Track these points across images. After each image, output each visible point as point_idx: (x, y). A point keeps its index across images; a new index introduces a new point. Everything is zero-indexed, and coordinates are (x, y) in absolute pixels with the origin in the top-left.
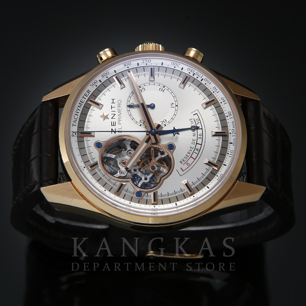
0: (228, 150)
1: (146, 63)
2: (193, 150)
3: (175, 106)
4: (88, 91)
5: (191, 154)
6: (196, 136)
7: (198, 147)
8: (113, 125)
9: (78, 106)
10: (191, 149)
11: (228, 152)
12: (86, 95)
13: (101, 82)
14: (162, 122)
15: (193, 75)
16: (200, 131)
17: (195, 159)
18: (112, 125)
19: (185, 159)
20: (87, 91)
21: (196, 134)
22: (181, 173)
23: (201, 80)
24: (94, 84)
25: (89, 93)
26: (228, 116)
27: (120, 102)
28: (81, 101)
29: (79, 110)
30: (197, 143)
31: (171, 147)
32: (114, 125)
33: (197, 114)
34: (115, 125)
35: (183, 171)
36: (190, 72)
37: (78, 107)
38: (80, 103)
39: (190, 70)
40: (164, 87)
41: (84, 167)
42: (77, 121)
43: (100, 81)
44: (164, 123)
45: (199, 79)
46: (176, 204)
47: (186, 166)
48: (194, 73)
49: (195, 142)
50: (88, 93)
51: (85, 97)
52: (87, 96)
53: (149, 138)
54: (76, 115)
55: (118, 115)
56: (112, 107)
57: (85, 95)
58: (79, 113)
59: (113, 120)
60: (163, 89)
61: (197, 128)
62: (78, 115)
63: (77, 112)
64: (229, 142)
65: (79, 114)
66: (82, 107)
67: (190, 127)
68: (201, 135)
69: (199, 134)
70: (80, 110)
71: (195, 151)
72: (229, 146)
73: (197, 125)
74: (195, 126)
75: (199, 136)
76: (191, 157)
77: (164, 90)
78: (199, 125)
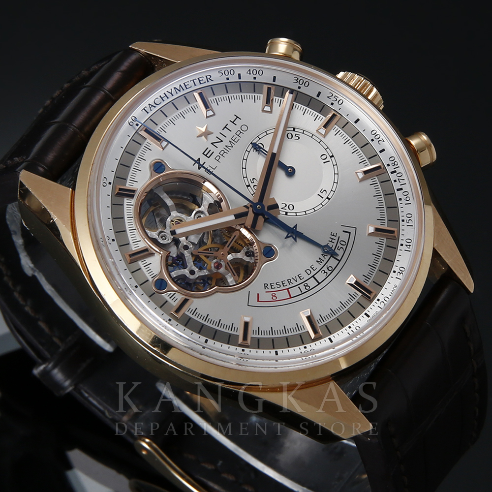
0: (354, 322)
1: (333, 102)
2: (299, 281)
3: (325, 197)
4: (208, 77)
5: (292, 285)
6: (322, 264)
7: (312, 283)
8: (206, 155)
9: (175, 88)
10: (297, 277)
11: (350, 325)
12: (200, 81)
13: (240, 78)
14: (286, 205)
15: (392, 173)
16: (333, 262)
17: (291, 297)
18: (205, 153)
19: (275, 286)
20: (206, 77)
21: (324, 263)
22: (254, 301)
23: (398, 190)
24: (227, 74)
25: (208, 81)
26: (396, 272)
27: (244, 128)
28: (184, 84)
29: (171, 93)
30: (313, 276)
31: (269, 252)
32: (208, 155)
33: (350, 233)
34: (209, 157)
35: (258, 301)
36: (390, 164)
37: (173, 89)
38: (180, 85)
39: (393, 162)
40: (331, 157)
41: (110, 183)
42: (155, 107)
43: (239, 75)
44: (288, 210)
45: (396, 186)
46: (206, 341)
47: (268, 297)
48: (395, 169)
49: (313, 273)
50: (205, 79)
51: (197, 82)
52: (200, 83)
53: (245, 214)
54: (162, 98)
55: (226, 146)
56: (225, 127)
57: (199, 79)
58: (168, 98)
59: (212, 148)
60: (329, 159)
61: (333, 254)
62: (163, 100)
63: (166, 96)
64: (366, 311)
65: (167, 101)
66: (180, 94)
67: (323, 244)
68: (330, 269)
69: (328, 264)
70: (173, 95)
71: (302, 286)
72: (360, 317)
73: (336, 251)
74: (333, 248)
75: (325, 268)
76: (288, 289)
77: (329, 161)
78: (340, 253)
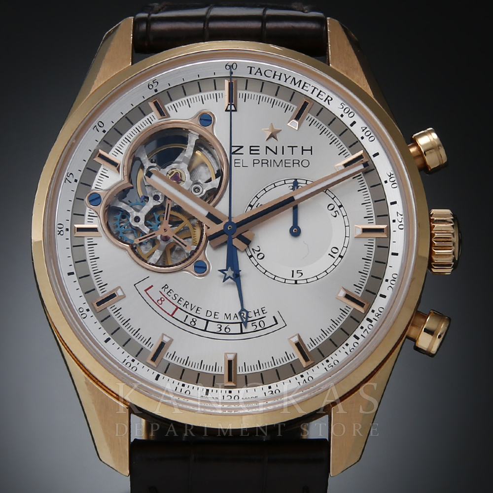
0: (191, 385)
1: (396, 221)
2: (193, 312)
3: (295, 278)
4: (329, 98)
5: (184, 308)
6: (226, 321)
7: (201, 324)
8: (251, 150)
9: (294, 78)
10: (196, 308)
11: (187, 385)
12: (319, 94)
13: (352, 125)
14: (259, 251)
15: (368, 320)
16: (236, 328)
17: (172, 316)
18: (252, 148)
19: (172, 295)
20: (328, 96)
21: (228, 321)
22: (142, 287)
23: (355, 336)
24: (346, 111)
25: (325, 101)
26: (270, 390)
27: (305, 163)
28: (305, 83)
29: (286, 79)
30: (208, 321)
31: (201, 268)
32: (252, 152)
33: (277, 323)
34: (251, 154)
35: (146, 290)
36: (375, 312)
37: (292, 78)
38: (300, 81)
39: (380, 313)
40: (340, 256)
41: (156, 91)
42: (261, 75)
43: (354, 123)
44: (255, 255)
45: (358, 332)
47: (157, 297)
48: (374, 320)
49: (211, 318)
50: (324, 97)
51: (316, 92)
52: (317, 96)
53: (217, 221)
54: (275, 75)
55: (274, 160)
56: (292, 147)
57: (321, 91)
58: (280, 79)
59: (262, 150)
60: (336, 256)
61: (244, 323)
62: (274, 78)
63: (280, 76)
64: (210, 389)
65: (276, 80)
66: (292, 86)
67: (246, 307)
68: (227, 330)
69: (230, 326)
70: (285, 81)
71: (190, 318)
72: (201, 388)
73: (249, 324)
74: (249, 319)
75: (224, 326)
76: (177, 308)
77: (334, 258)
78: (250, 327)
